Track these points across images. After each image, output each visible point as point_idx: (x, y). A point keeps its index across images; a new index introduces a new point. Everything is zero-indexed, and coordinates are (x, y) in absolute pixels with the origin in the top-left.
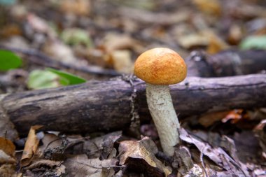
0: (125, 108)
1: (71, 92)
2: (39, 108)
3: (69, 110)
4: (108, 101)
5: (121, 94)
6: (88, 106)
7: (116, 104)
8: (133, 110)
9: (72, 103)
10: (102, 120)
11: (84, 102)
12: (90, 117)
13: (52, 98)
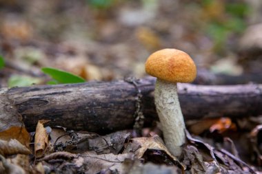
0: (130, 108)
1: (77, 88)
2: (47, 102)
3: (76, 106)
4: (114, 99)
5: (127, 94)
6: (94, 103)
7: (122, 103)
8: (139, 109)
9: (79, 99)
10: (107, 118)
11: (91, 99)
12: (96, 115)
13: (59, 93)
